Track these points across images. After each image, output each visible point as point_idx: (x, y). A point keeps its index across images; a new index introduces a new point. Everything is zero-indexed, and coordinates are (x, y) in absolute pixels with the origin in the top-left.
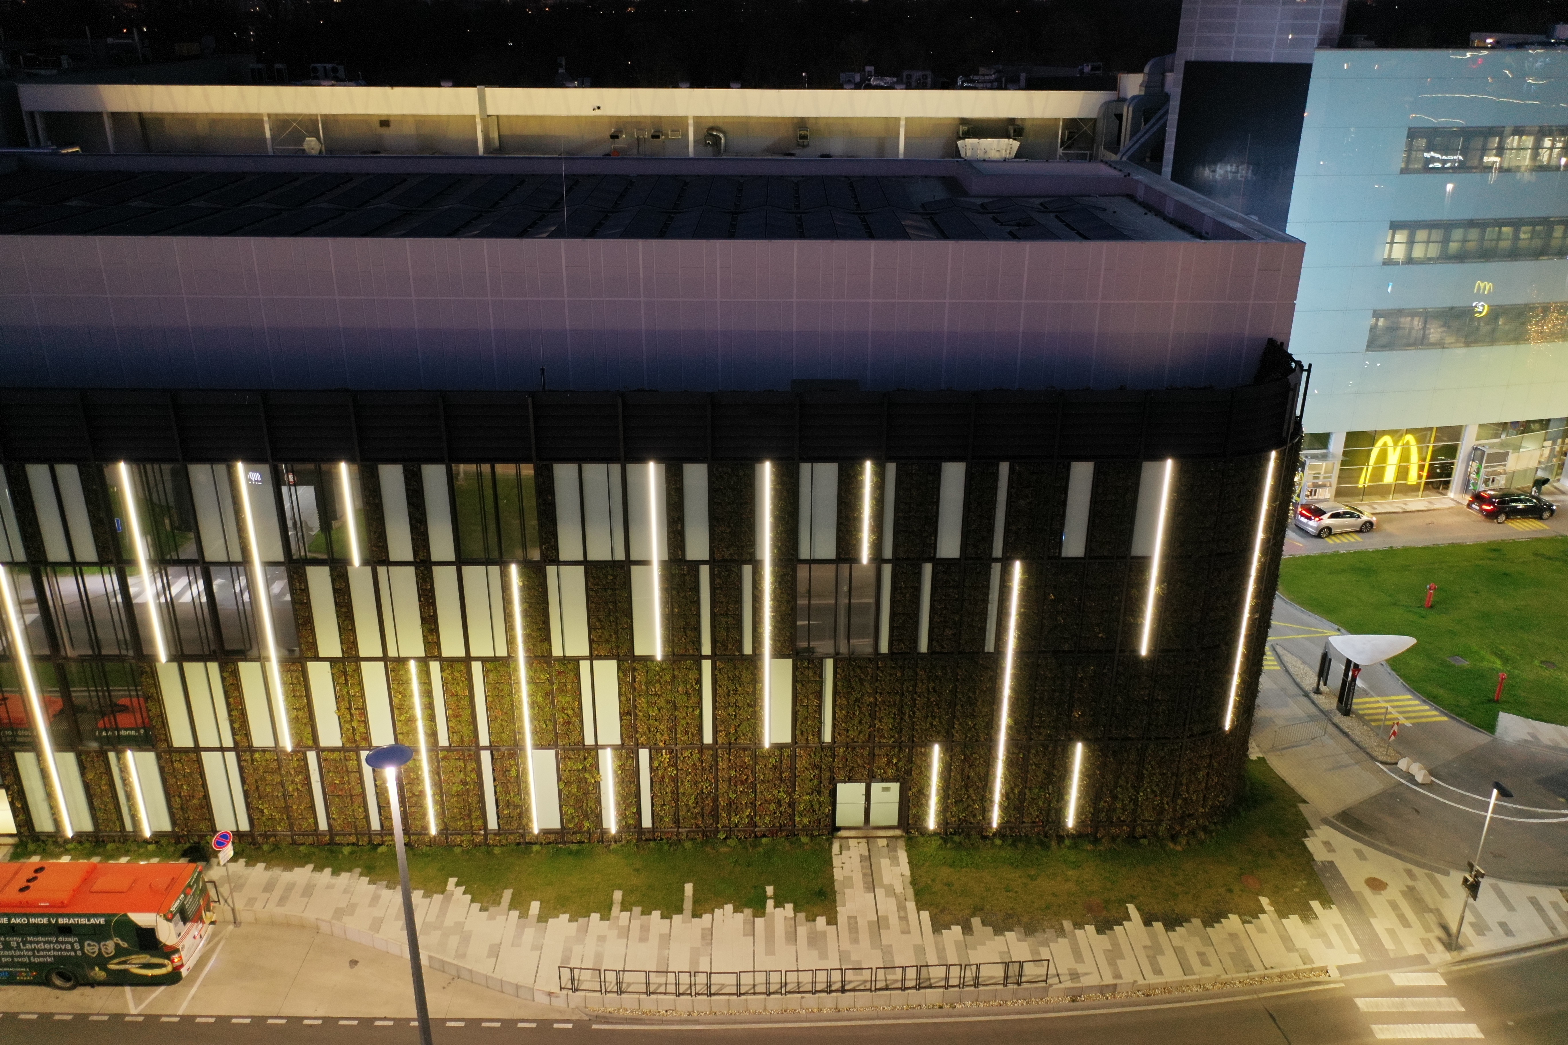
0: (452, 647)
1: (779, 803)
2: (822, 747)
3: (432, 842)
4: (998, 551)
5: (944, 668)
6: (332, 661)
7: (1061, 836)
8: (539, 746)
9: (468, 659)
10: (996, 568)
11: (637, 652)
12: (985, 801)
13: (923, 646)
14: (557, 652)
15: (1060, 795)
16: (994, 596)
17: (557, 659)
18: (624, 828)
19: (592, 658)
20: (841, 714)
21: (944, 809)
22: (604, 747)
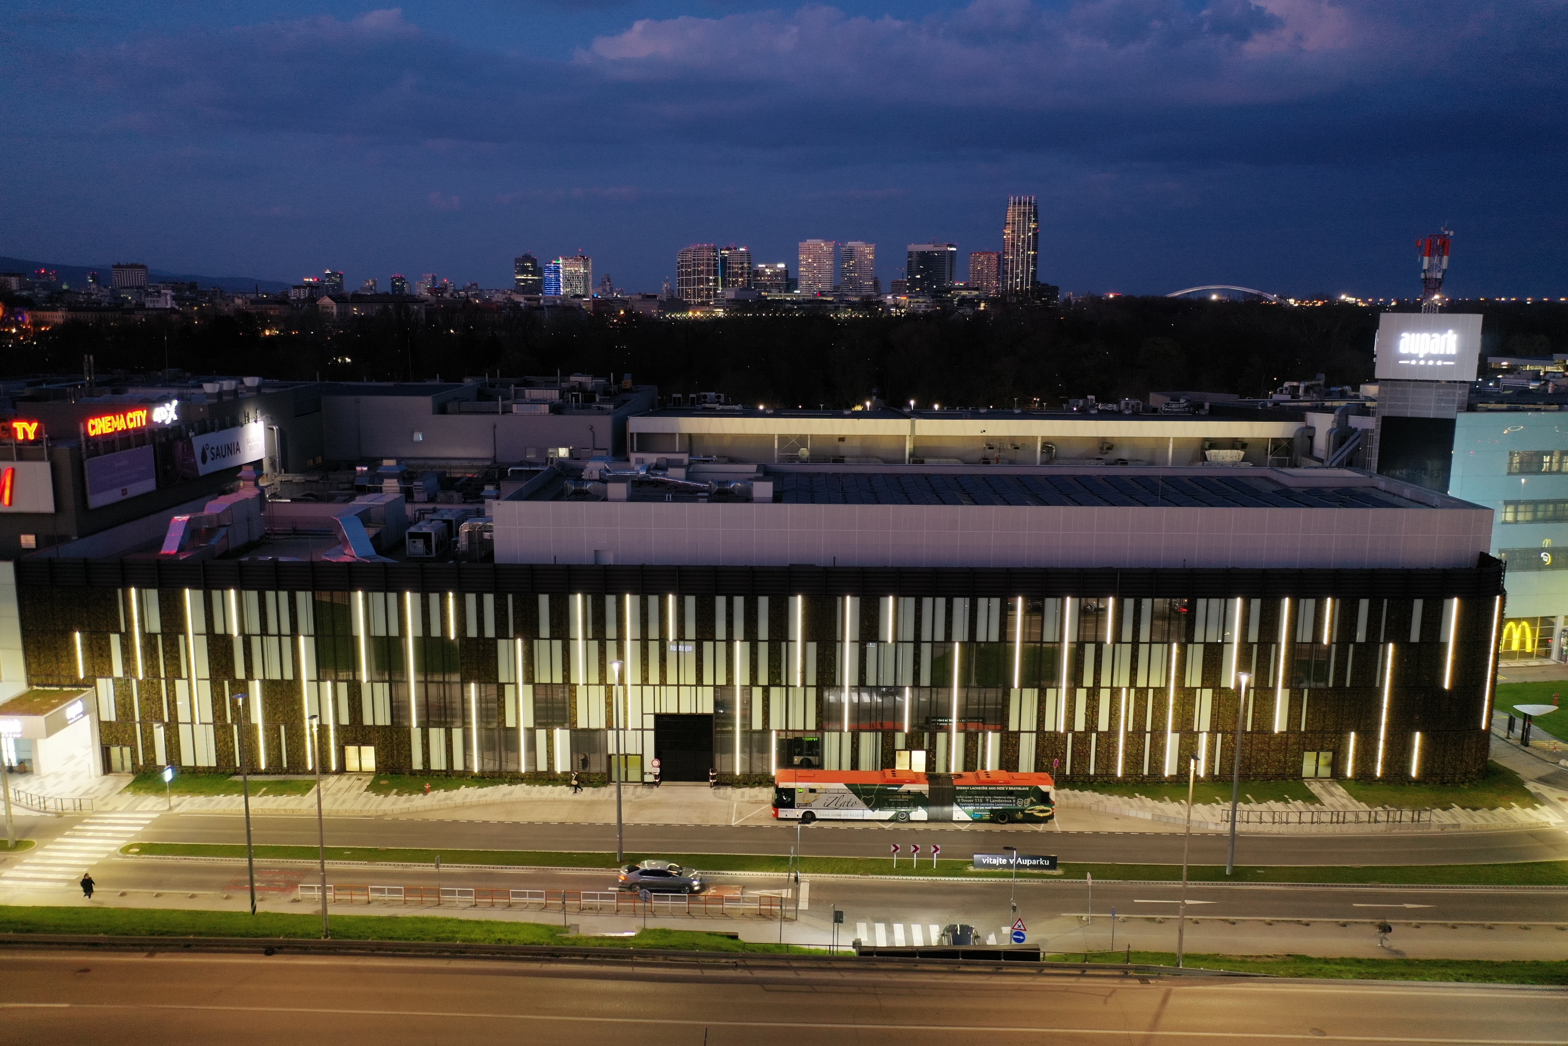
0: (1141, 683)
1: (1279, 762)
2: (1301, 733)
3: (1119, 780)
4: (1382, 640)
5: (1357, 694)
6: (1088, 688)
7: (1410, 781)
8: (1174, 731)
9: (1148, 688)
10: (1381, 646)
11: (1222, 686)
12: (1374, 761)
13: (1348, 685)
14: (1187, 685)
15: (1409, 759)
16: (1380, 660)
17: (1188, 688)
18: (1207, 775)
19: (1201, 688)
20: (1310, 716)
21: (1355, 766)
22: (1202, 732)
